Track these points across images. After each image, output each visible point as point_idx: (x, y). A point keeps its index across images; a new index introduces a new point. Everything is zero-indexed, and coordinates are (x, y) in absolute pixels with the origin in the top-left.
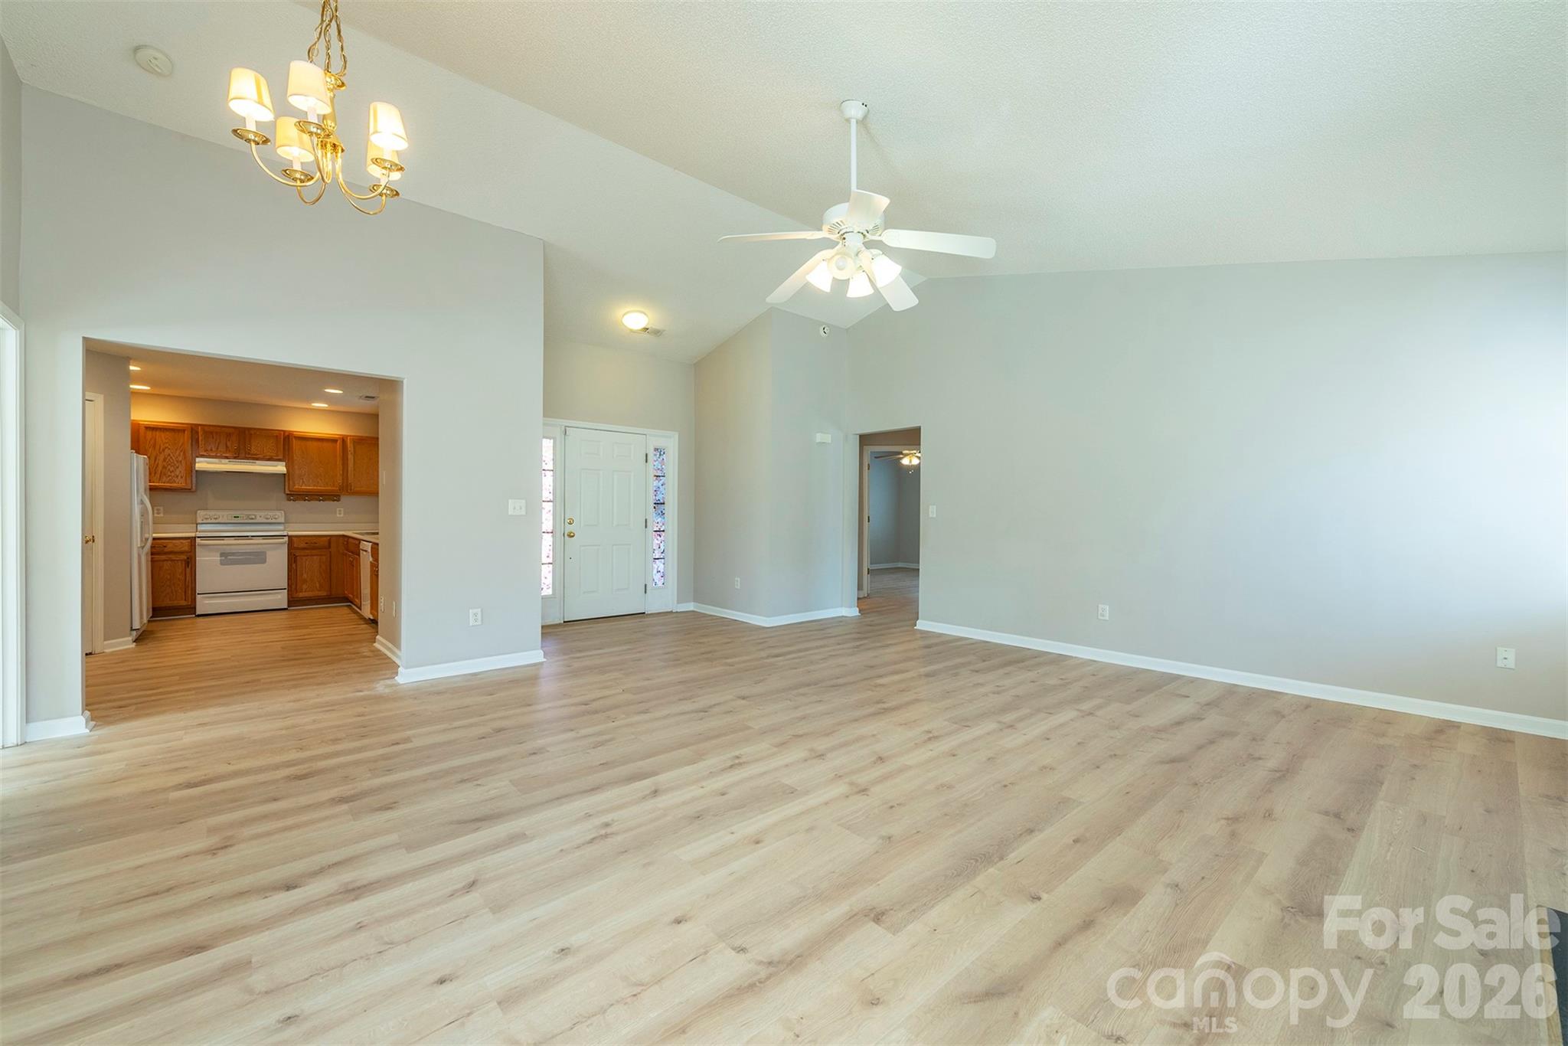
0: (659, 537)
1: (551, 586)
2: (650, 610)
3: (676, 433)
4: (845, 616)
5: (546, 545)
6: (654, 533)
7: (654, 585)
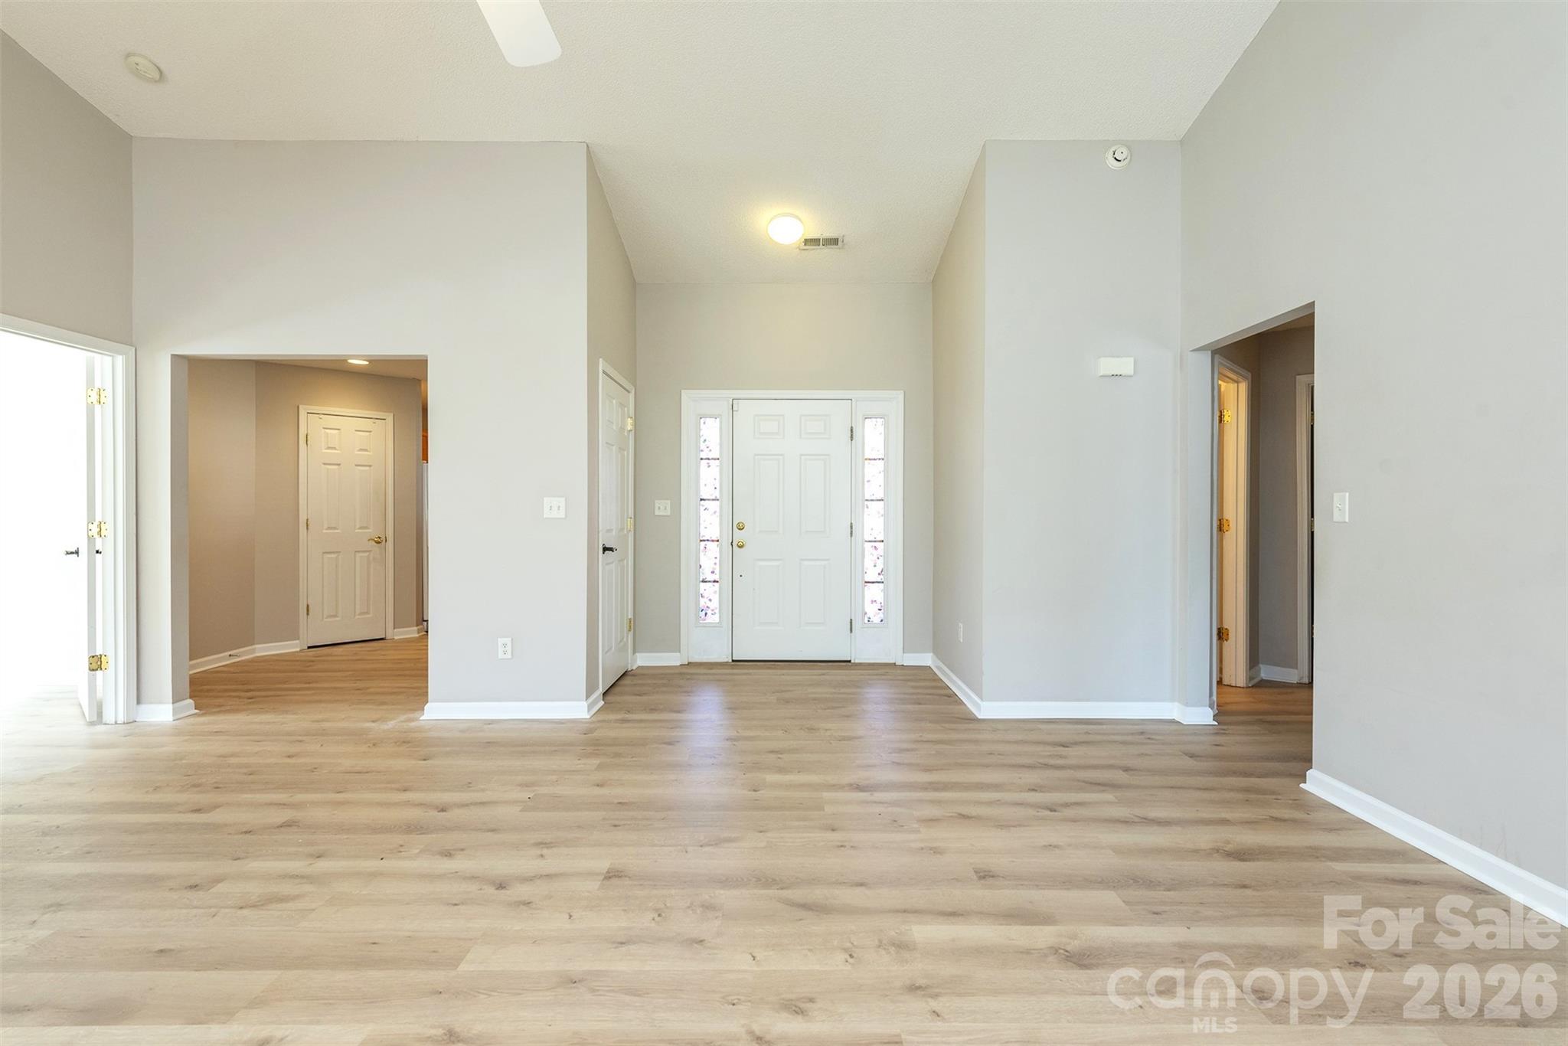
0: (874, 552)
1: (717, 611)
2: (857, 659)
3: (899, 392)
4: (1173, 722)
5: (710, 559)
6: (866, 543)
7: (866, 621)
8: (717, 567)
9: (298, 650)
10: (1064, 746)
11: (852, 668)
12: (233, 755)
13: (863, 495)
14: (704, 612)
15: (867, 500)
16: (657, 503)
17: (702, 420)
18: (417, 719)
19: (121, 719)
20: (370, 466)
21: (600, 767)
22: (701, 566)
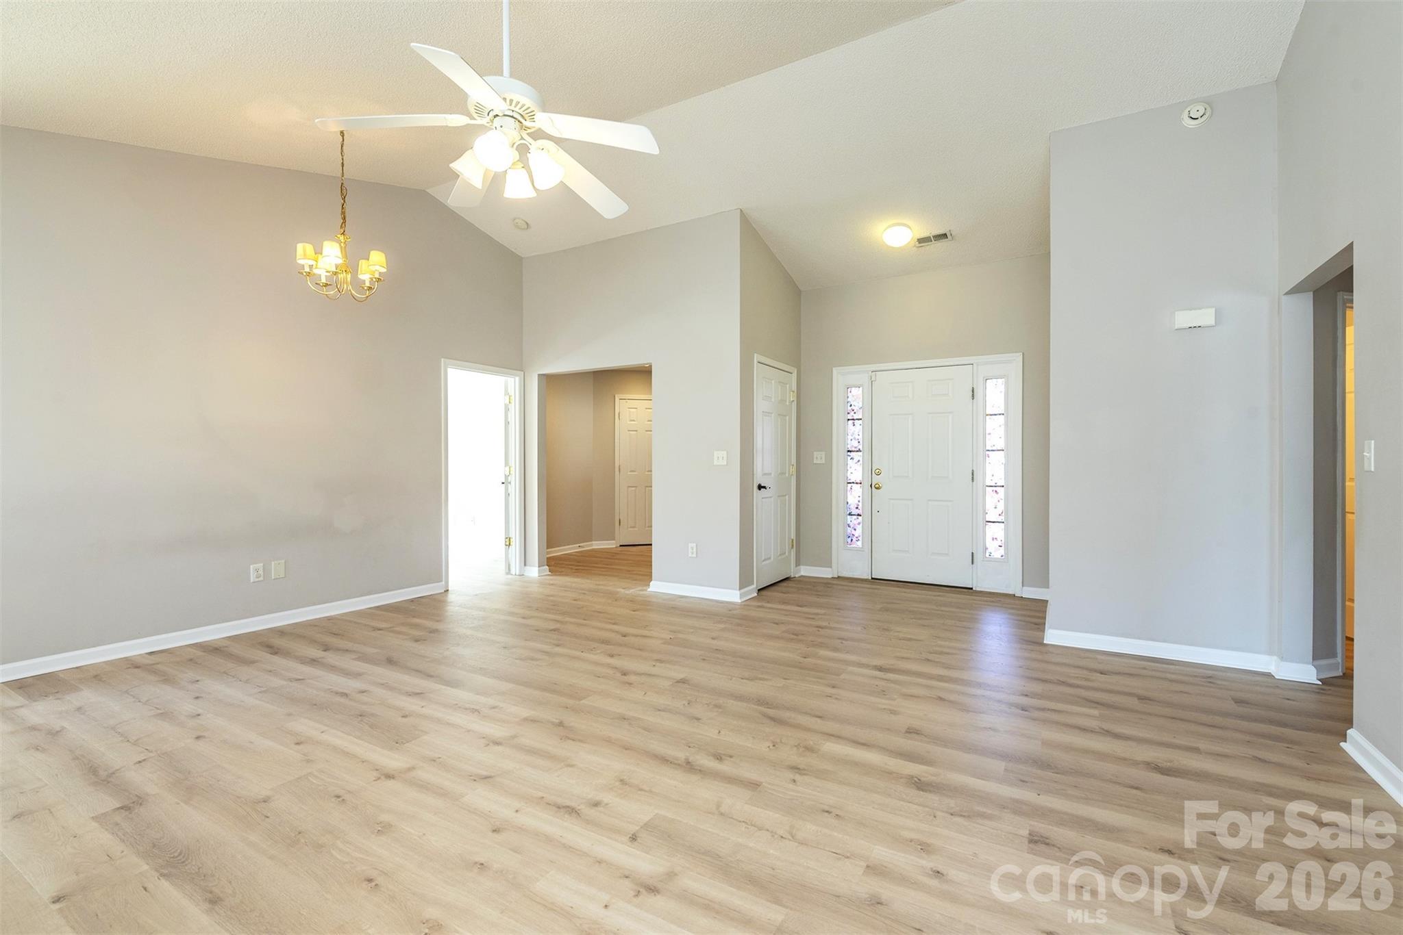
0: (995, 495)
1: (860, 538)
2: (978, 587)
3: (1018, 354)
4: (1269, 675)
5: (855, 496)
6: (987, 488)
7: (987, 555)
8: (860, 504)
9: (614, 546)
10: (1102, 673)
11: (974, 594)
12: (552, 596)
13: (985, 445)
14: (850, 539)
15: (988, 450)
16: (815, 454)
17: (849, 390)
18: (646, 590)
19: (517, 574)
20: (636, 431)
21: (723, 630)
22: (847, 503)
